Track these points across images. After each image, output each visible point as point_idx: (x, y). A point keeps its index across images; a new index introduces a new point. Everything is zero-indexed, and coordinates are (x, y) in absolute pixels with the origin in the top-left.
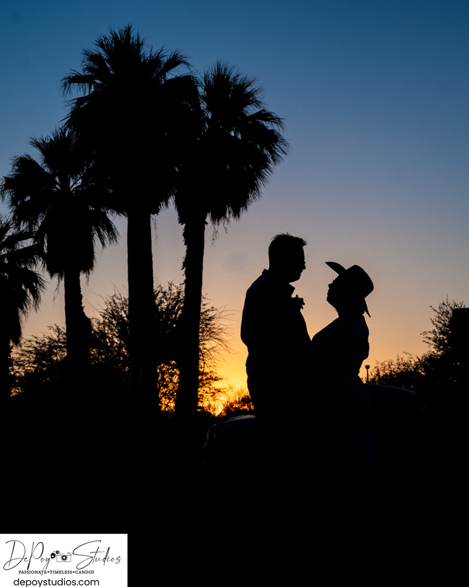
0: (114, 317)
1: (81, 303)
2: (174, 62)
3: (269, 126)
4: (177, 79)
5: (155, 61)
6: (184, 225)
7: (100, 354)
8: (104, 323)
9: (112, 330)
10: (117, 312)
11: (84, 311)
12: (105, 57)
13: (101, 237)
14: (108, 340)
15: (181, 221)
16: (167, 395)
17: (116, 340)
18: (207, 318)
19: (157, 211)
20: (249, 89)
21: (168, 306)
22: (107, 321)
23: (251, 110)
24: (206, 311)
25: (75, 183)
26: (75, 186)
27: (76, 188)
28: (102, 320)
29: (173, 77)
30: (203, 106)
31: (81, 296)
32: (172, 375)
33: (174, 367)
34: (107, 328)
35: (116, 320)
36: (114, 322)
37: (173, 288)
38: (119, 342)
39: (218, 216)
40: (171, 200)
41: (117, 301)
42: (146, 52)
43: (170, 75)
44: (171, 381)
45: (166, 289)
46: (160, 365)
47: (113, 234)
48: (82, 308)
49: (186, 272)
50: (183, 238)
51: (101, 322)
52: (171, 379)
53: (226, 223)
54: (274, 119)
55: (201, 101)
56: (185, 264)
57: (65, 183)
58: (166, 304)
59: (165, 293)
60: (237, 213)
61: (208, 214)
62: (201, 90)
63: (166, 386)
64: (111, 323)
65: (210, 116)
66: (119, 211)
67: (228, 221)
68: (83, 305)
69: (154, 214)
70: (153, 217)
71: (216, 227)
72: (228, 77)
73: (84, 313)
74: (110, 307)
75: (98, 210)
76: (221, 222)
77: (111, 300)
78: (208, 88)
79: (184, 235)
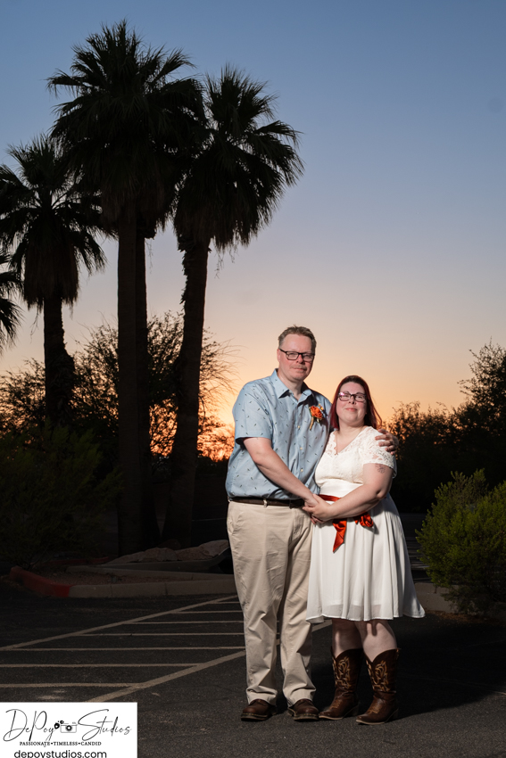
0: (100, 351)
1: (63, 340)
2: (173, 64)
3: (283, 140)
4: (179, 83)
5: (153, 63)
6: (184, 252)
7: (83, 394)
8: (90, 359)
9: (98, 366)
10: (104, 345)
11: (66, 348)
12: (97, 56)
13: (87, 262)
14: (93, 377)
15: (181, 248)
16: (160, 443)
17: (102, 377)
18: (209, 354)
19: (152, 235)
20: (260, 96)
21: (163, 340)
22: (92, 356)
23: (261, 121)
24: (207, 346)
25: (58, 199)
26: (58, 204)
27: (60, 205)
28: (87, 355)
29: (174, 80)
30: (208, 114)
31: (63, 332)
32: (168, 419)
33: (171, 410)
34: (92, 364)
35: (102, 354)
36: (101, 357)
37: (170, 319)
38: (106, 380)
39: (224, 240)
40: (170, 223)
41: (105, 333)
42: (143, 53)
43: (171, 78)
44: (166, 426)
45: (162, 320)
46: (154, 408)
47: (101, 259)
48: (64, 345)
49: (185, 307)
50: (182, 267)
51: (86, 356)
52: (165, 424)
53: (233, 251)
54: (288, 132)
55: (206, 108)
56: (185, 297)
57: (46, 199)
58: (162, 336)
59: (160, 324)
60: (245, 239)
61: (212, 239)
62: (206, 96)
63: (161, 433)
64: (98, 358)
65: (215, 127)
66: (108, 231)
67: (236, 248)
68: (65, 342)
69: (148, 238)
70: (148, 241)
71: (221, 255)
72: (238, 83)
73: (65, 351)
74: (96, 340)
75: (84, 232)
76: (228, 248)
77: (98, 332)
78: (213, 95)
79: (184, 263)
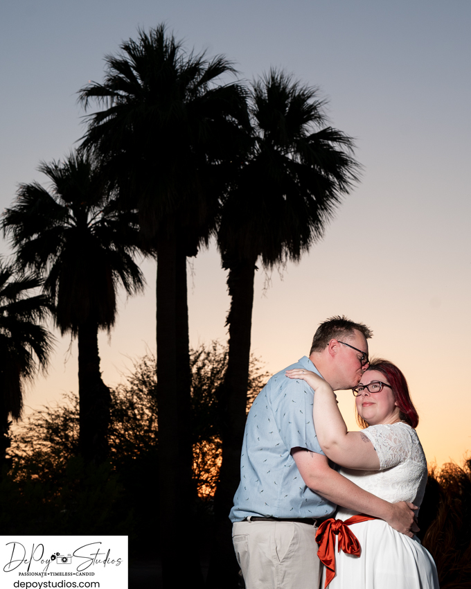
0: (144, 383)
1: (99, 368)
2: (217, 69)
3: (337, 147)
4: (221, 90)
5: (194, 69)
6: (229, 270)
7: (126, 430)
8: (132, 391)
9: (141, 399)
10: (148, 377)
11: (102, 378)
12: (131, 62)
13: (126, 285)
14: (136, 412)
15: (225, 266)
16: (208, 482)
17: (147, 411)
18: (261, 385)
19: (194, 253)
20: (310, 102)
21: (213, 369)
22: (135, 388)
23: (312, 128)
24: (259, 377)
25: (94, 217)
26: (93, 222)
27: (95, 224)
28: (129, 387)
29: (216, 87)
30: (254, 122)
31: (99, 359)
32: (216, 456)
33: (218, 446)
34: (135, 397)
35: (146, 387)
36: (144, 389)
37: (218, 347)
38: (150, 414)
39: (272, 257)
40: (213, 240)
41: (149, 363)
42: (184, 57)
43: (213, 84)
44: (215, 465)
45: (209, 348)
46: (201, 443)
47: (139, 281)
48: (100, 374)
49: (230, 330)
50: (226, 287)
51: (129, 389)
52: (214, 462)
53: (281, 267)
54: (340, 138)
55: (251, 116)
56: (229, 320)
57: (81, 217)
58: (211, 367)
59: (208, 354)
60: (295, 254)
61: (259, 256)
62: (251, 103)
63: (208, 471)
64: (141, 391)
65: (262, 136)
66: (146, 251)
67: (284, 265)
68: (101, 371)
69: (190, 256)
70: (189, 260)
71: (269, 273)
72: (285, 88)
73: (101, 381)
74: (140, 371)
75: (121, 252)
76: (276, 265)
77: (141, 362)
78: (259, 100)
79: (229, 282)
